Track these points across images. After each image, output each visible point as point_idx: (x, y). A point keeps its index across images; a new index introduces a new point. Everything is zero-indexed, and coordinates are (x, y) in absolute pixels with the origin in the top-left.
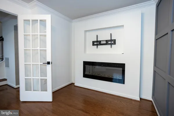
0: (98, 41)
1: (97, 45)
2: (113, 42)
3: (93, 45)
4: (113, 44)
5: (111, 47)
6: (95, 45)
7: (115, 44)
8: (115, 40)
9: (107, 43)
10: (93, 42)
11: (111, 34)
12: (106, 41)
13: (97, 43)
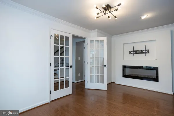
0: (134, 51)
1: (134, 54)
2: (147, 52)
3: (130, 54)
4: (147, 53)
5: (146, 55)
6: (132, 54)
7: (149, 53)
8: (149, 50)
9: (142, 52)
10: (130, 51)
11: (145, 46)
12: (141, 51)
13: (134, 52)
